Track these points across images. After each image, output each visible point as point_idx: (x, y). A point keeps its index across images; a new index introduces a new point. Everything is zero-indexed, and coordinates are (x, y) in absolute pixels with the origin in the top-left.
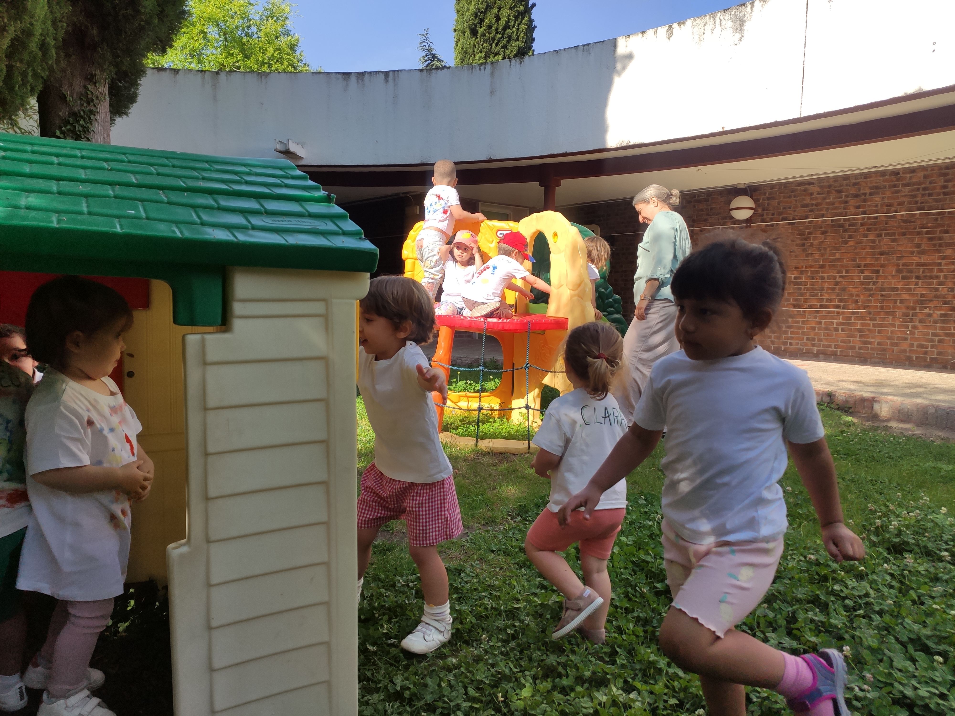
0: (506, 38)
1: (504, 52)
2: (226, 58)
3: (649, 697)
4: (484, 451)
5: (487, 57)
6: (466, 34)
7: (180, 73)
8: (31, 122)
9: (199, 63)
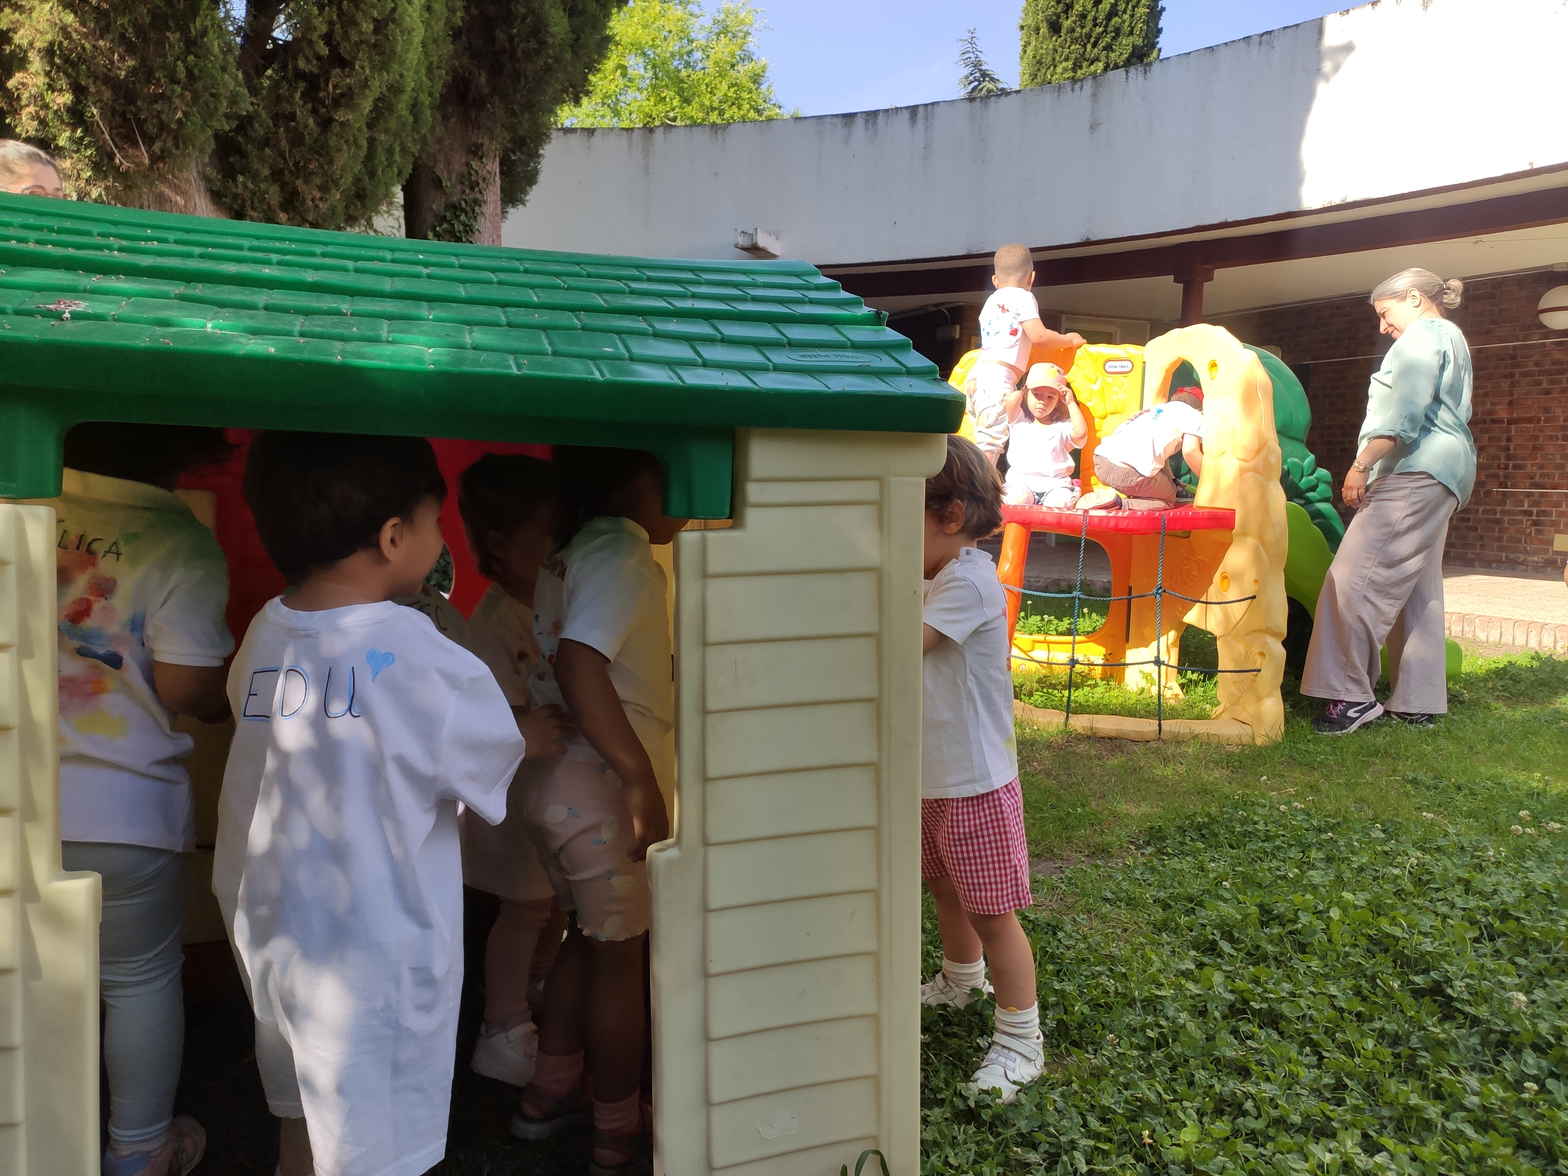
0: (1111, 32)
1: (1107, 57)
2: (655, 105)
3: (1411, 1166)
4: (1079, 734)
5: (1077, 66)
6: (1041, 32)
7: (596, 133)
8: (391, 221)
9: (615, 116)
